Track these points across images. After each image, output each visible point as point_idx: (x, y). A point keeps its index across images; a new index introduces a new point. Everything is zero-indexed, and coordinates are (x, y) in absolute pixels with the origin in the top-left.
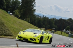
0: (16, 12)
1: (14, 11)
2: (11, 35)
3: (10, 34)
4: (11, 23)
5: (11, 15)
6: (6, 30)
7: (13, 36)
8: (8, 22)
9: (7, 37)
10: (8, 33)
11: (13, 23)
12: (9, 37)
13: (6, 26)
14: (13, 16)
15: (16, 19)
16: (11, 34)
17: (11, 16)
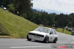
0: (10, 7)
1: (8, 6)
2: (8, 34)
3: (6, 33)
4: (6, 20)
5: (5, 9)
6: (2, 29)
7: (10, 35)
8: (3, 19)
9: (4, 37)
10: (4, 31)
11: (9, 20)
12: (6, 37)
13: (2, 23)
14: (7, 11)
15: (11, 14)
16: (8, 32)
17: (5, 12)
